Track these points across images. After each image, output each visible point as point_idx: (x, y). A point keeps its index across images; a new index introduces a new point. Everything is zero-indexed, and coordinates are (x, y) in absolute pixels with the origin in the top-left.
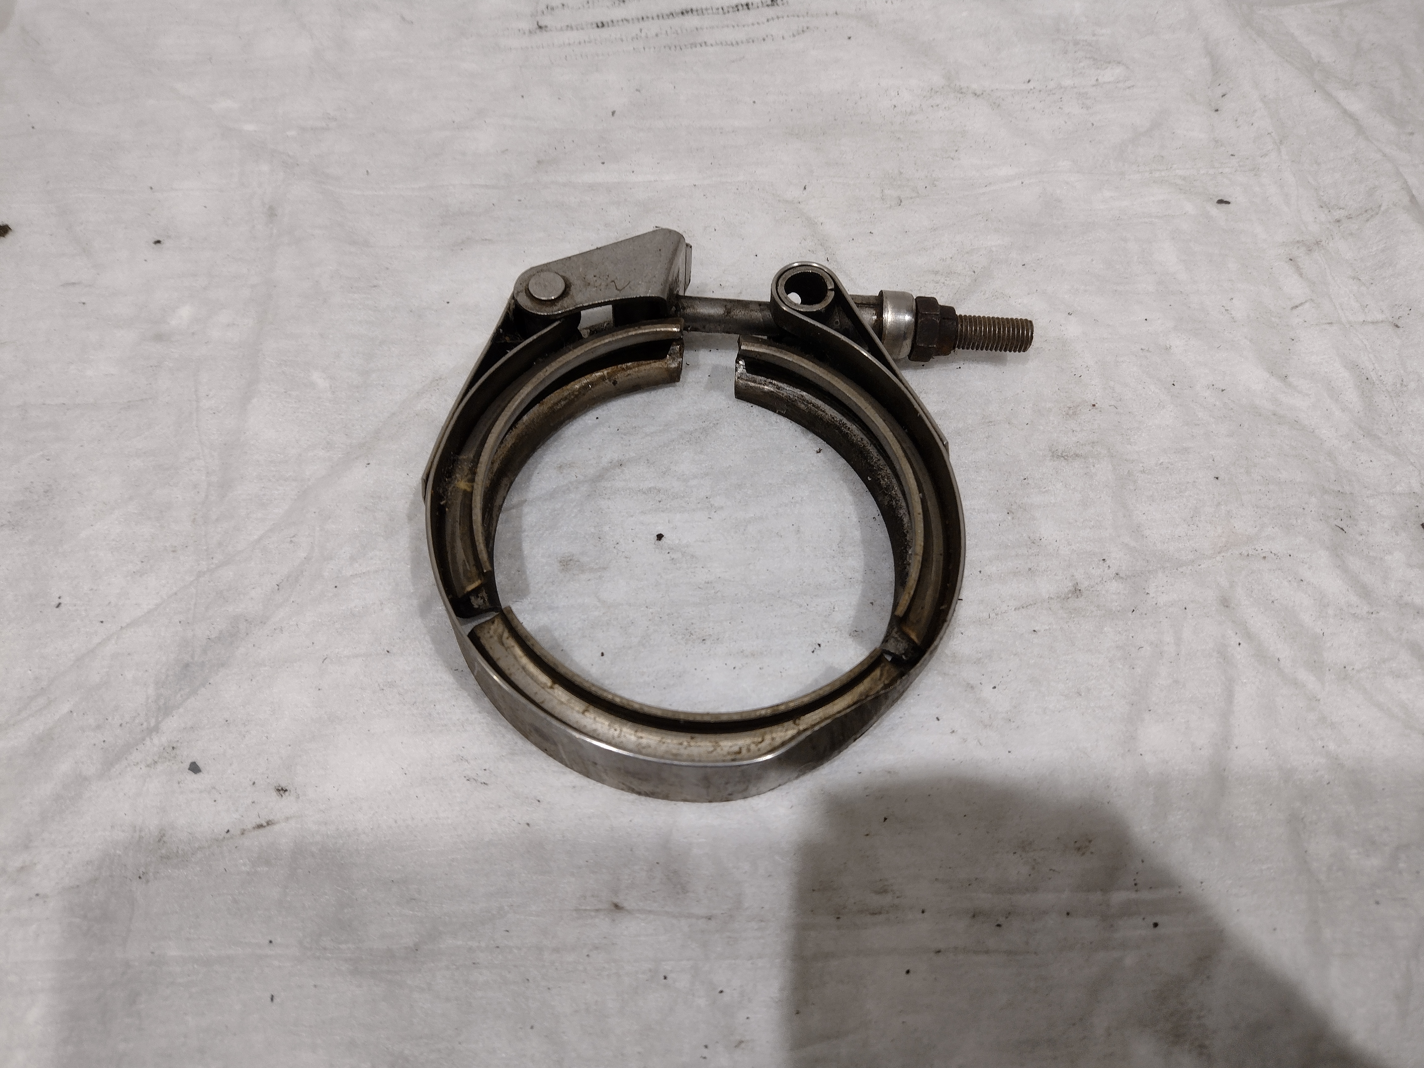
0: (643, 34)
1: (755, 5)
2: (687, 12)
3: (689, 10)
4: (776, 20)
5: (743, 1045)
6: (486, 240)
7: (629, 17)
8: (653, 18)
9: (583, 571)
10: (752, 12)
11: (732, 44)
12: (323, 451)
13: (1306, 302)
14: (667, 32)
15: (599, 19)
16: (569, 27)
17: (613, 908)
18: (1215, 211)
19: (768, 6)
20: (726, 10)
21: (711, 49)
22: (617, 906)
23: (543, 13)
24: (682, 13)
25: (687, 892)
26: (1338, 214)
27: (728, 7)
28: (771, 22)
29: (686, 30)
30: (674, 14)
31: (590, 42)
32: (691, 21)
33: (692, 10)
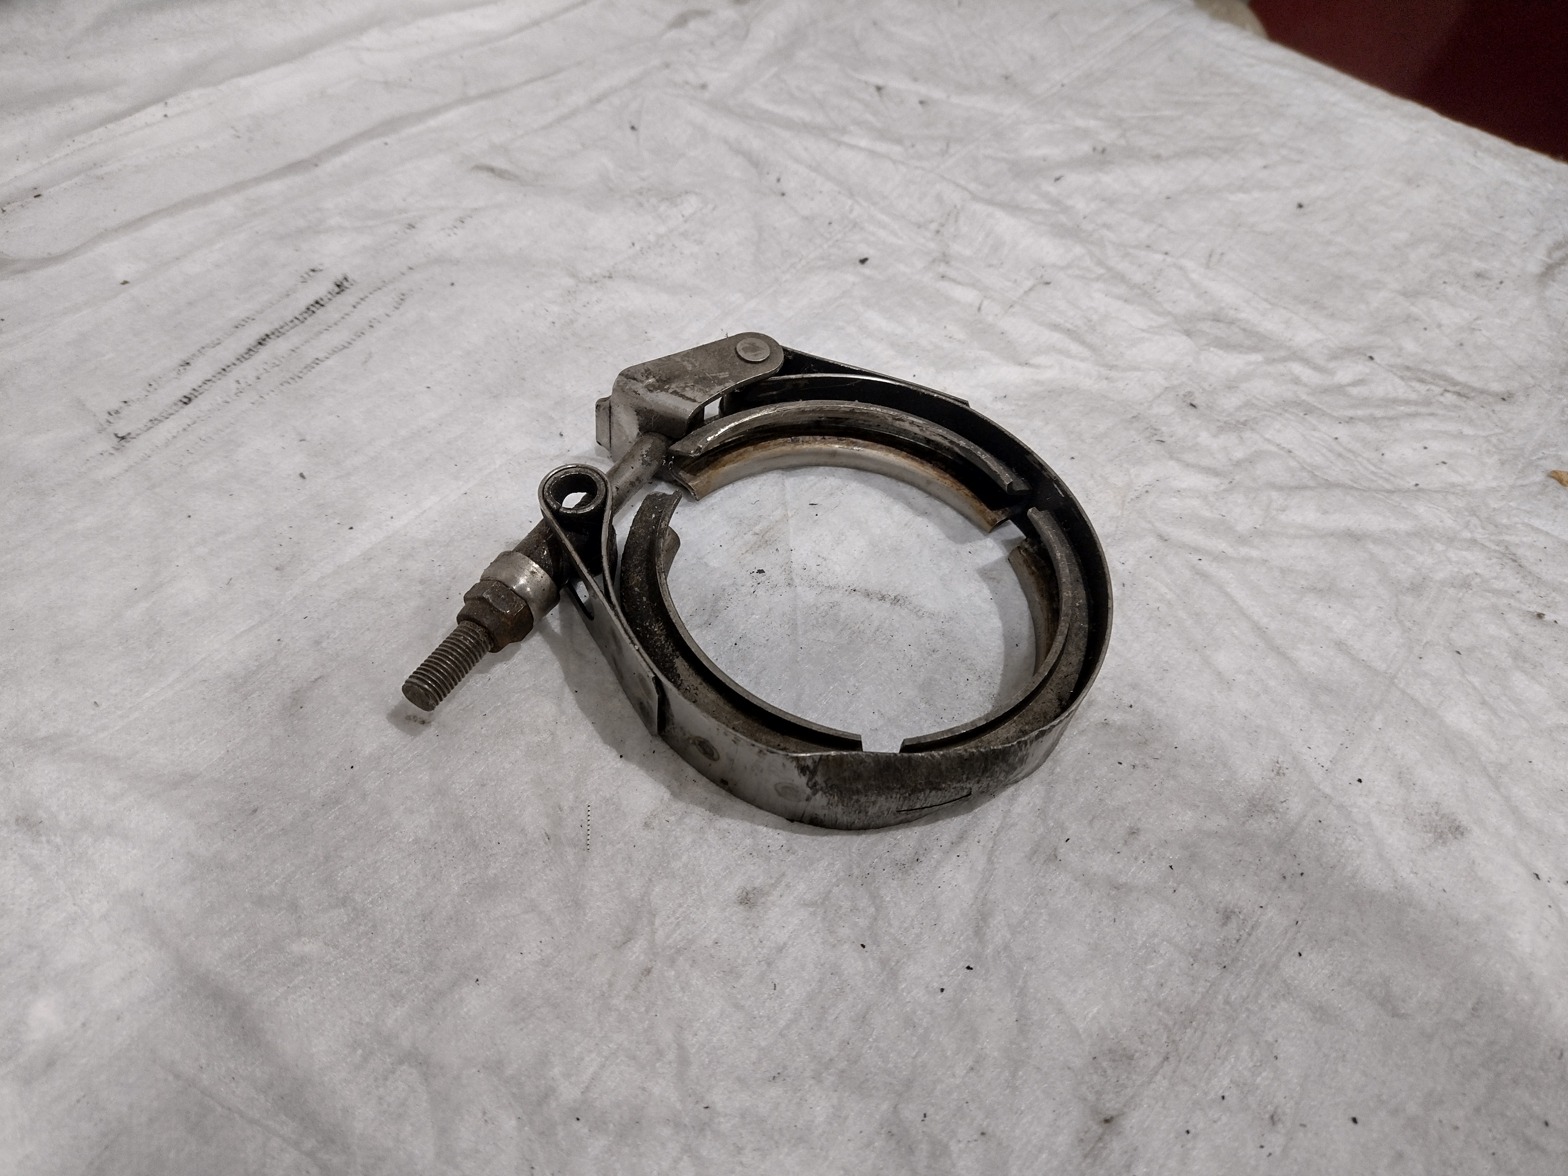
0: (243, 385)
1: (325, 299)
2: (264, 340)
3: (265, 337)
4: (363, 302)
5: (1276, 1118)
6: (316, 680)
7: (209, 377)
8: (234, 364)
9: (768, 894)
10: (330, 307)
11: (345, 347)
12: (398, 1008)
13: (982, 301)
14: (265, 369)
15: (179, 394)
16: (154, 422)
17: (1107, 1125)
18: (866, 270)
19: (338, 293)
20: (301, 318)
21: (330, 362)
22: (1107, 1121)
23: (109, 422)
24: (260, 343)
25: (1133, 1056)
26: (934, 226)
27: (301, 314)
28: (359, 307)
29: (283, 357)
30: (253, 349)
31: (194, 423)
32: (279, 347)
33: (267, 335)
